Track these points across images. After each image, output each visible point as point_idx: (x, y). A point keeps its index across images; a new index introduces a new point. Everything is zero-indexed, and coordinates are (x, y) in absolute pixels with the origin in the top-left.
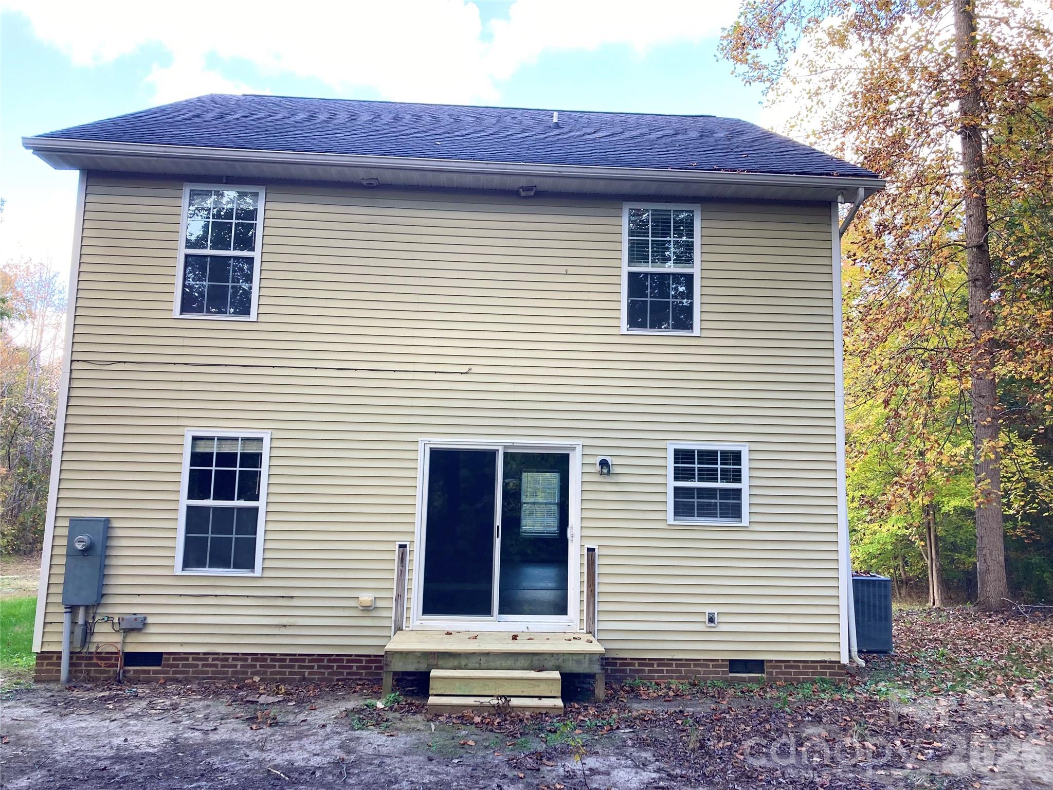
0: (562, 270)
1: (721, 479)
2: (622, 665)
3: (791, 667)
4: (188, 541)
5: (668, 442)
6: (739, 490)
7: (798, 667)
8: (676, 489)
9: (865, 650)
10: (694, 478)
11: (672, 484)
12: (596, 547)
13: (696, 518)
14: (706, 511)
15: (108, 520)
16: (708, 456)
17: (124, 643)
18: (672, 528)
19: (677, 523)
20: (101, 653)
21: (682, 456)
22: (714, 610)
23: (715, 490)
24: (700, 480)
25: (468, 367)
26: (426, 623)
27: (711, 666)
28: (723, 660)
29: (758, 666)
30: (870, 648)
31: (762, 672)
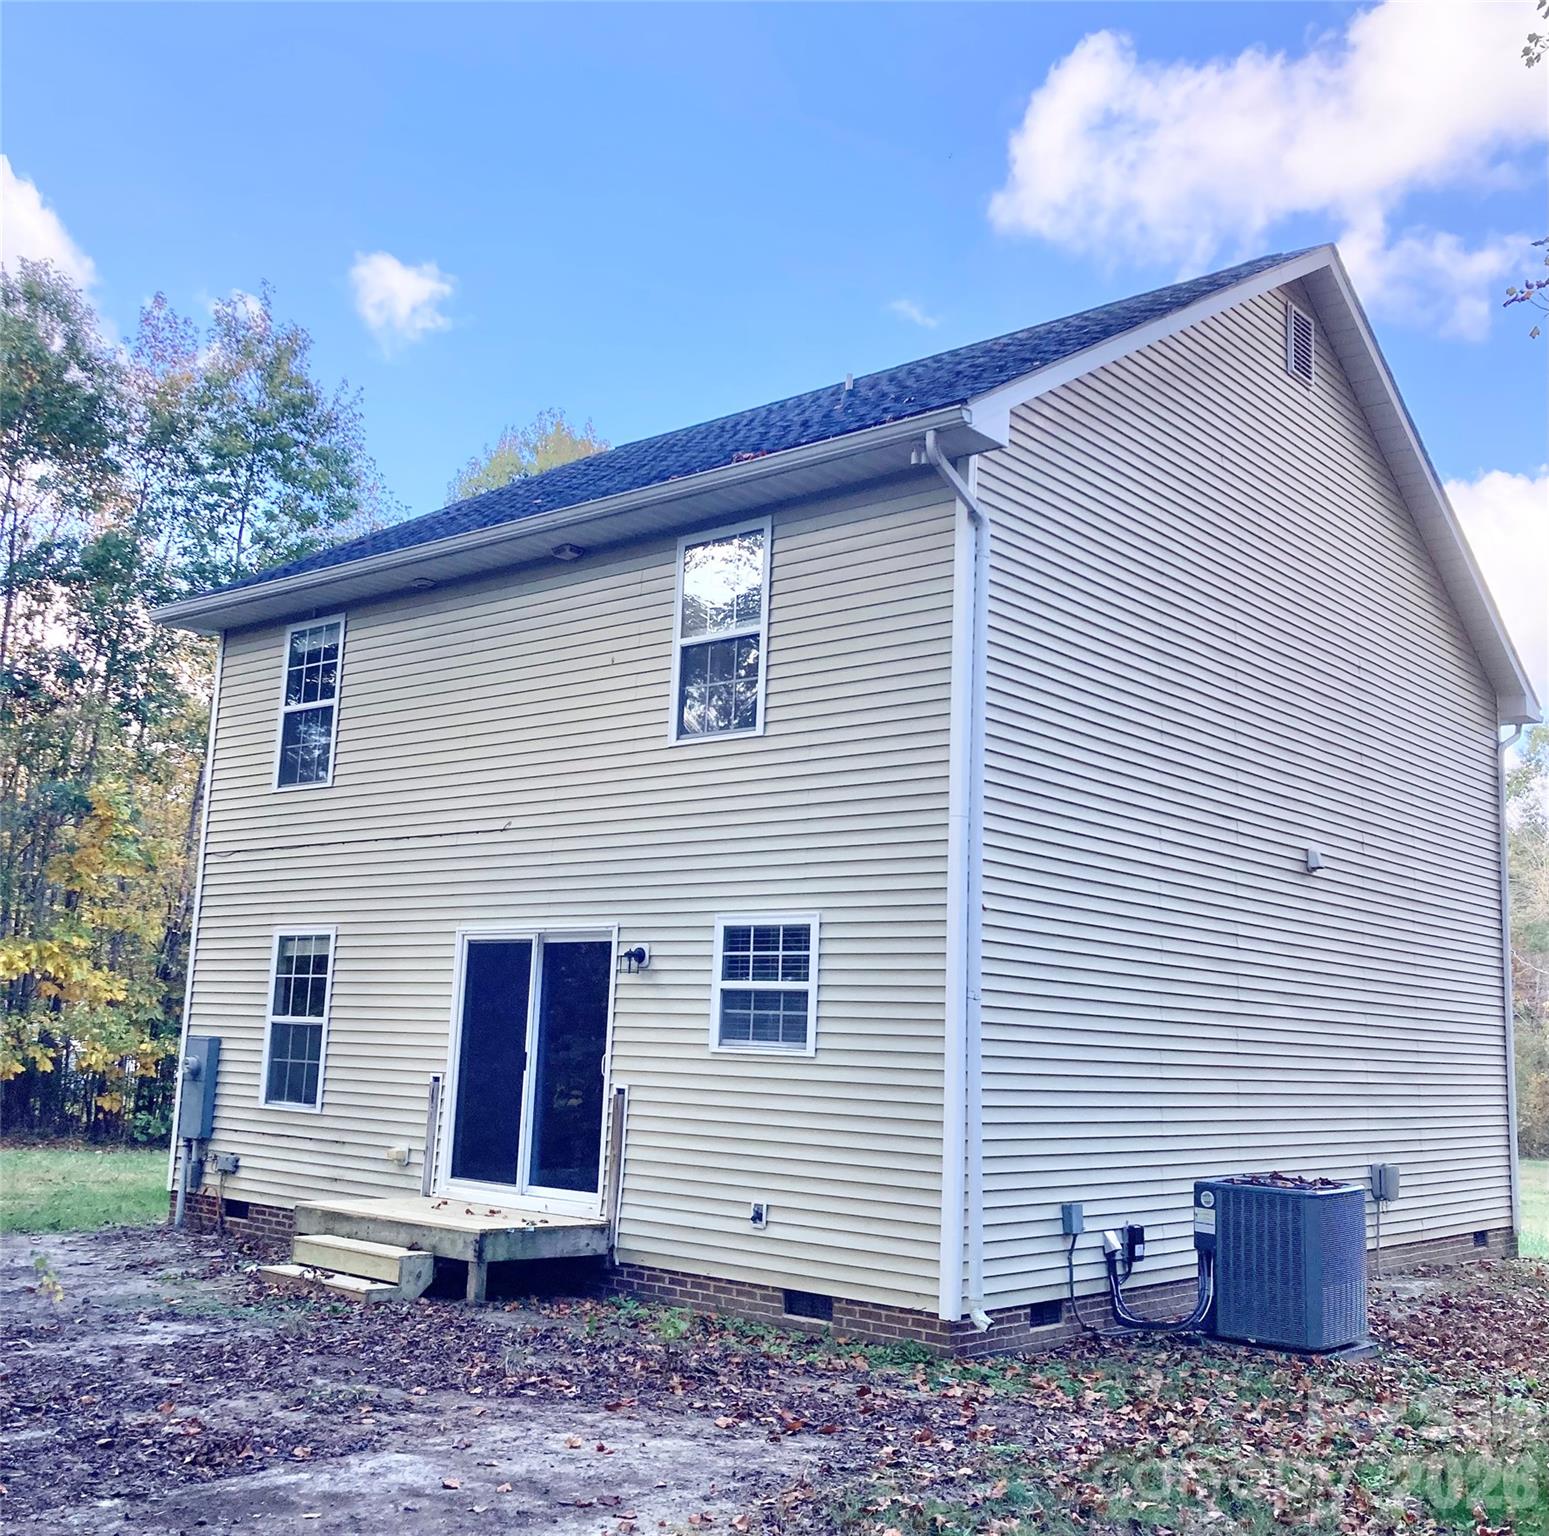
0: (606, 660)
1: (784, 975)
2: (652, 1278)
3: (870, 1315)
4: (273, 1066)
5: (717, 915)
6: (805, 994)
7: (879, 1317)
8: (725, 993)
9: (1254, 1341)
10: (748, 974)
11: (719, 984)
12: (626, 1087)
13: (750, 1042)
14: (763, 1030)
15: (219, 1040)
16: (765, 936)
17: (222, 1187)
18: (716, 1059)
19: (723, 1049)
20: (209, 1197)
21: (735, 937)
22: (763, 1200)
23: (777, 993)
24: (756, 977)
25: (506, 821)
26: (453, 1189)
27: (758, 1297)
28: (775, 1289)
29: (819, 1305)
30: (1266, 1338)
31: (829, 1318)
